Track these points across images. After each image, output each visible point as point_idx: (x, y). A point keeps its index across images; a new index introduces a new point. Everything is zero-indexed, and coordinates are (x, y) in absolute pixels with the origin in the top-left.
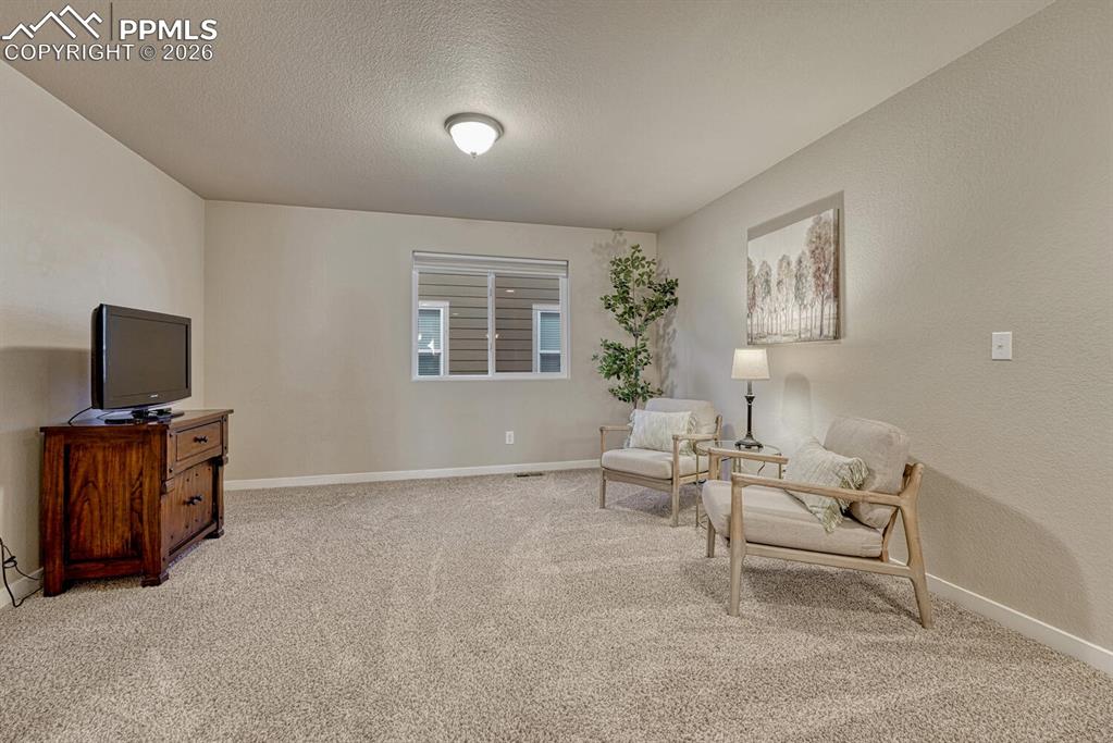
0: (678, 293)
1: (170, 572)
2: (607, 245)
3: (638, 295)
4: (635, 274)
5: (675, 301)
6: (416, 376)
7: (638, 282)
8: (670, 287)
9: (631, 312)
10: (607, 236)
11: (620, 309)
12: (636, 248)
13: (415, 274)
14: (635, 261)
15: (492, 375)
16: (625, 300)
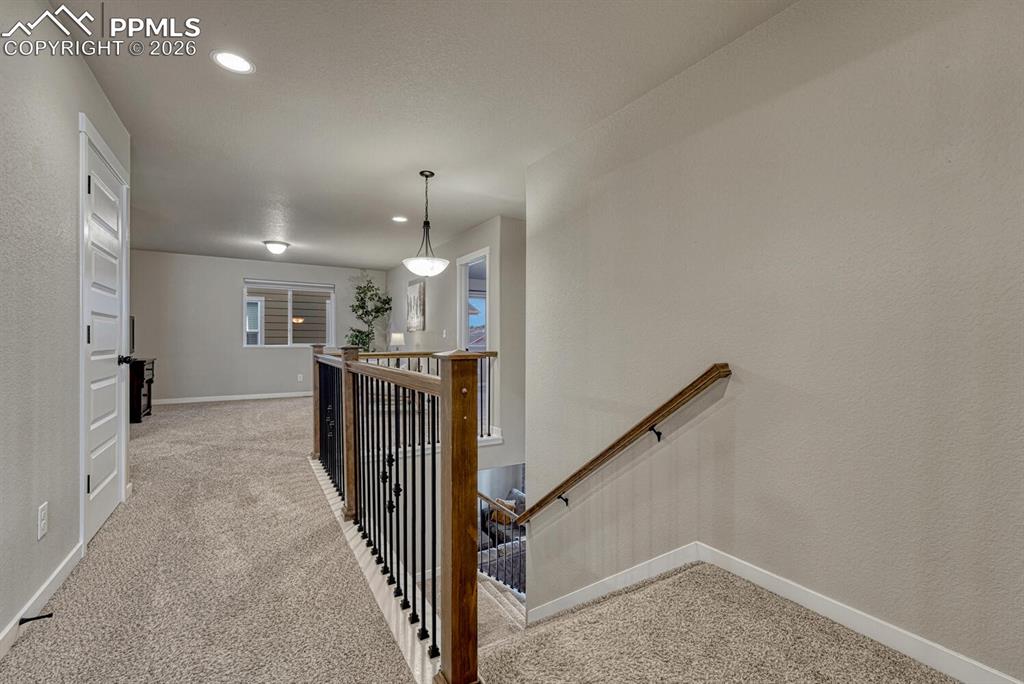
0: (392, 304)
1: (143, 419)
2: (358, 278)
3: (370, 305)
4: (369, 294)
5: (390, 308)
6: (245, 345)
7: (371, 299)
8: (387, 301)
9: (367, 313)
10: (358, 273)
11: (360, 312)
12: (370, 282)
13: (245, 290)
14: (369, 288)
15: (290, 344)
16: (363, 308)
